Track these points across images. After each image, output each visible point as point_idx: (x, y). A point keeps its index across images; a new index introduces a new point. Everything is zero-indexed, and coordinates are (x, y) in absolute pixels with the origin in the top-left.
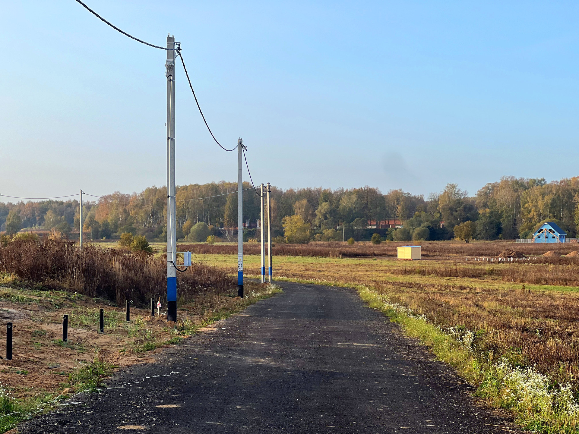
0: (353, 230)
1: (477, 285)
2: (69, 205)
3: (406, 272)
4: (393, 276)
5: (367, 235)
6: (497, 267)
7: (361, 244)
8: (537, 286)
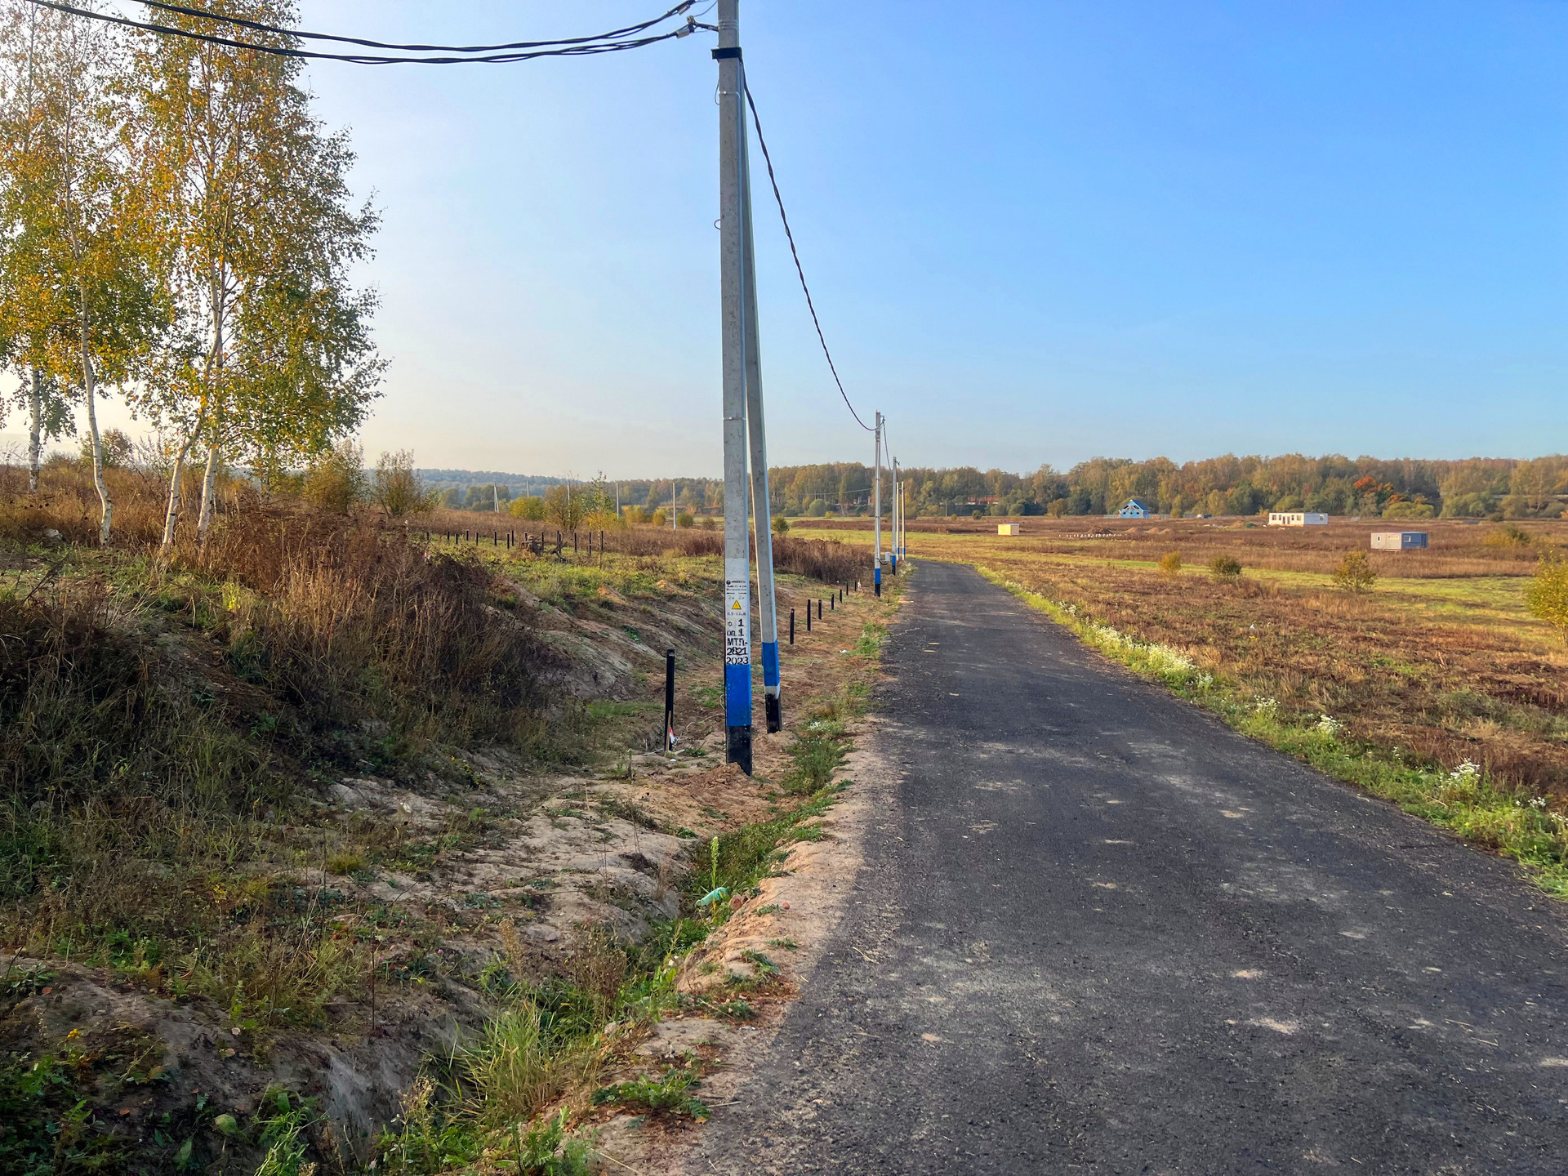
0: (954, 507)
1: (1070, 560)
2: (699, 482)
3: (1008, 549)
4: (998, 552)
5: (968, 511)
6: (1086, 543)
7: (963, 519)
8: (1120, 562)
